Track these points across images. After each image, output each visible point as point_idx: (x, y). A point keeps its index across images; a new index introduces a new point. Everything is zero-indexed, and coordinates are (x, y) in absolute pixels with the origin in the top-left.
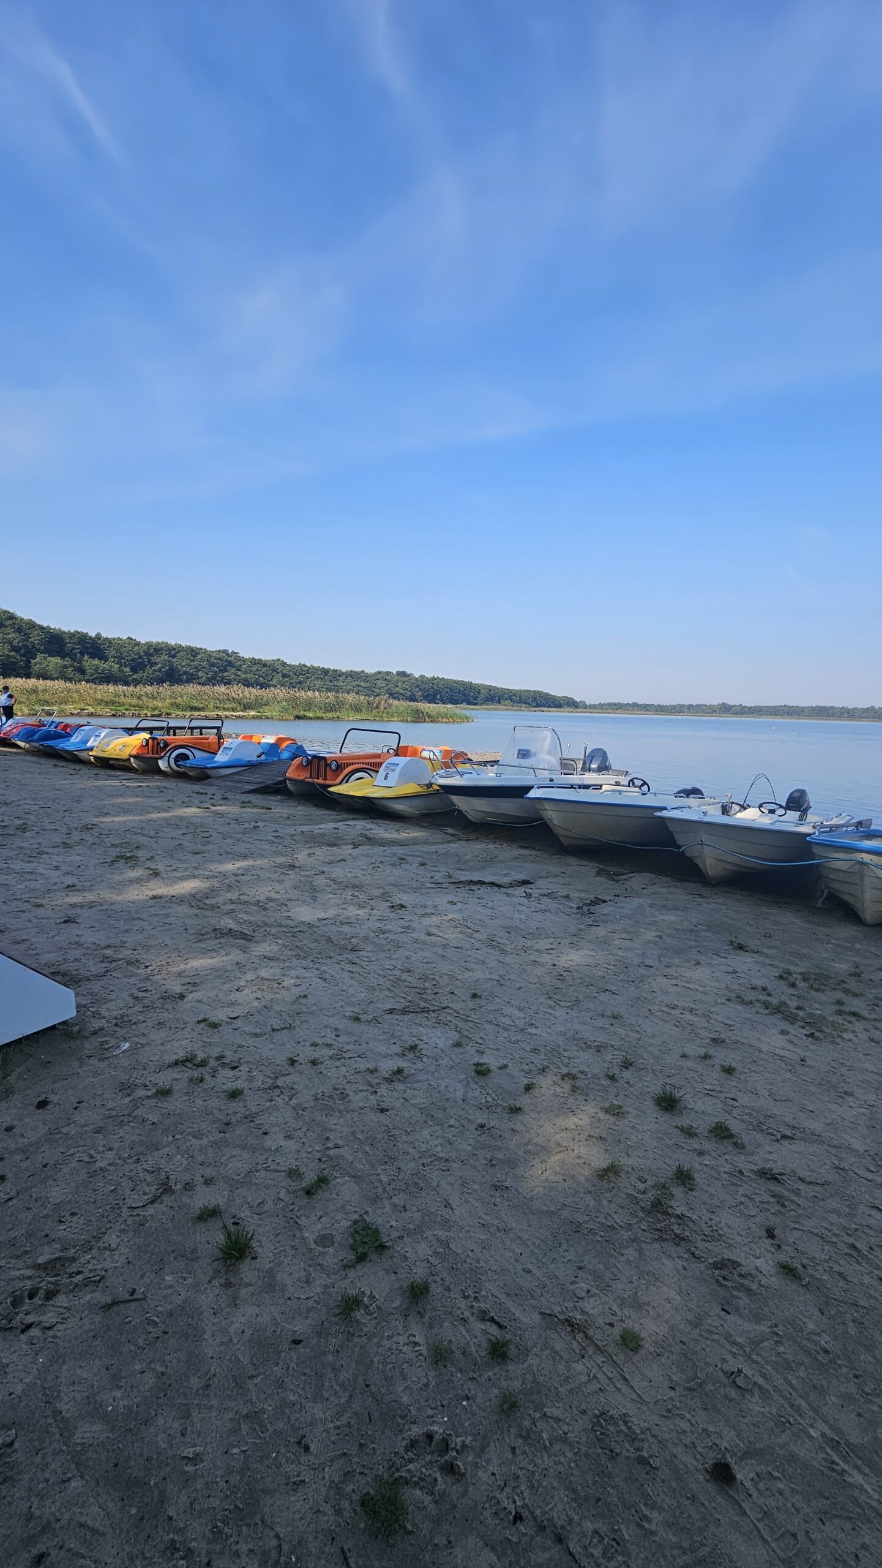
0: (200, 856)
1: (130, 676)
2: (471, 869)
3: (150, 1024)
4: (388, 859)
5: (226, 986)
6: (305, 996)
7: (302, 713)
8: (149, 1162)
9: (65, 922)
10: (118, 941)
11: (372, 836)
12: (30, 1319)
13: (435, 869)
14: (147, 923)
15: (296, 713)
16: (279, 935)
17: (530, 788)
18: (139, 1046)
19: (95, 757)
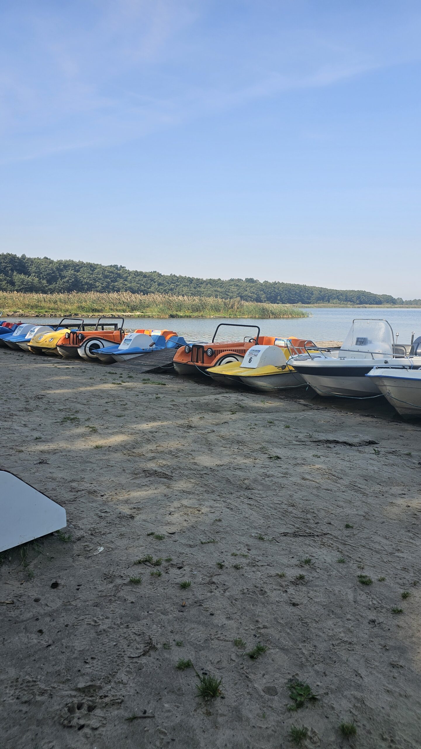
0: (122, 418)
1: (46, 286)
2: (326, 431)
3: (114, 534)
4: (260, 422)
5: (161, 511)
6: (220, 520)
7: (175, 313)
8: (136, 627)
9: (40, 463)
10: (79, 477)
11: (243, 405)
12: (82, 722)
13: (297, 430)
14: (95, 465)
15: (170, 312)
16: (191, 476)
17: (369, 369)
18: (110, 550)
19: (31, 347)
